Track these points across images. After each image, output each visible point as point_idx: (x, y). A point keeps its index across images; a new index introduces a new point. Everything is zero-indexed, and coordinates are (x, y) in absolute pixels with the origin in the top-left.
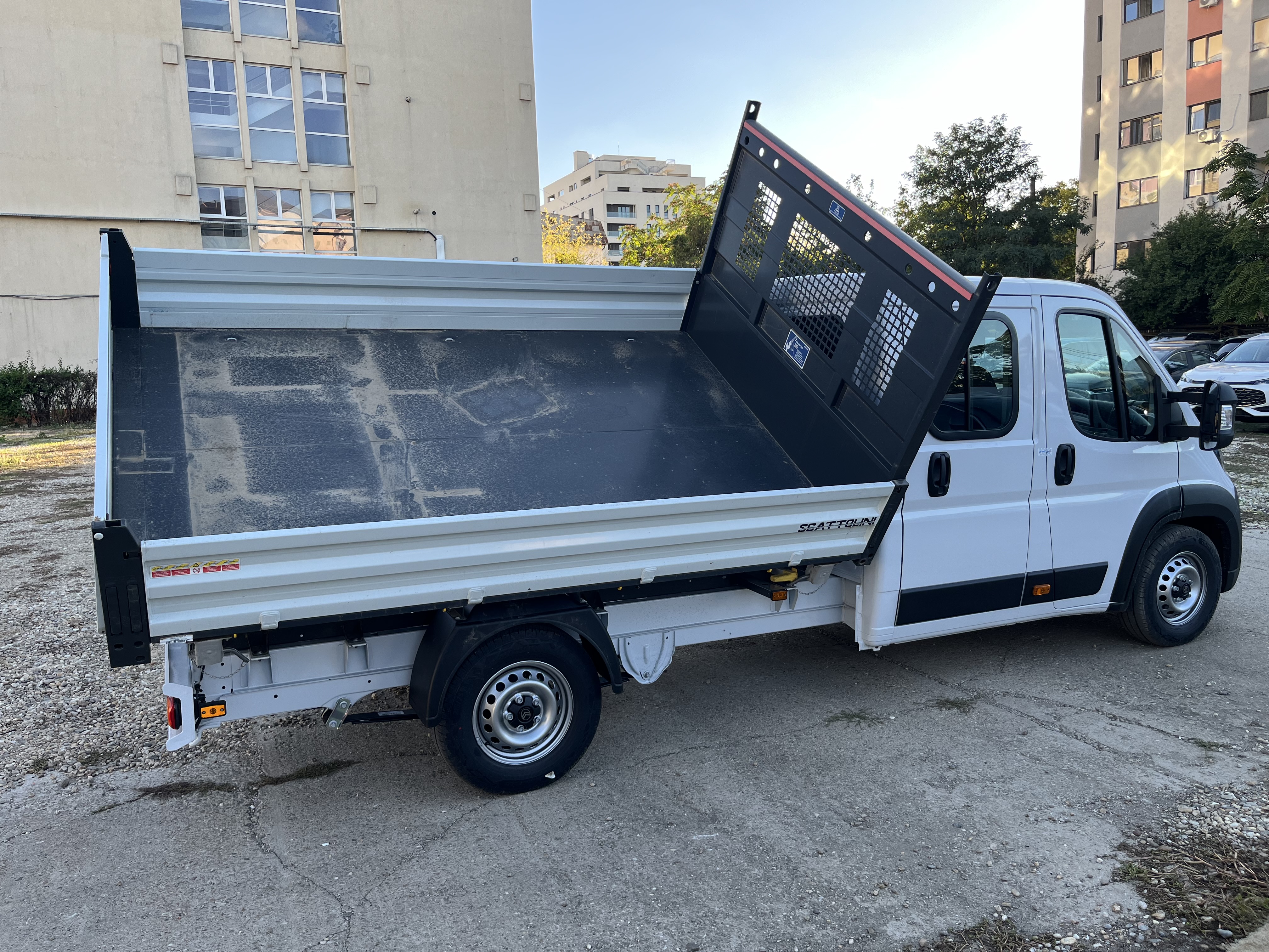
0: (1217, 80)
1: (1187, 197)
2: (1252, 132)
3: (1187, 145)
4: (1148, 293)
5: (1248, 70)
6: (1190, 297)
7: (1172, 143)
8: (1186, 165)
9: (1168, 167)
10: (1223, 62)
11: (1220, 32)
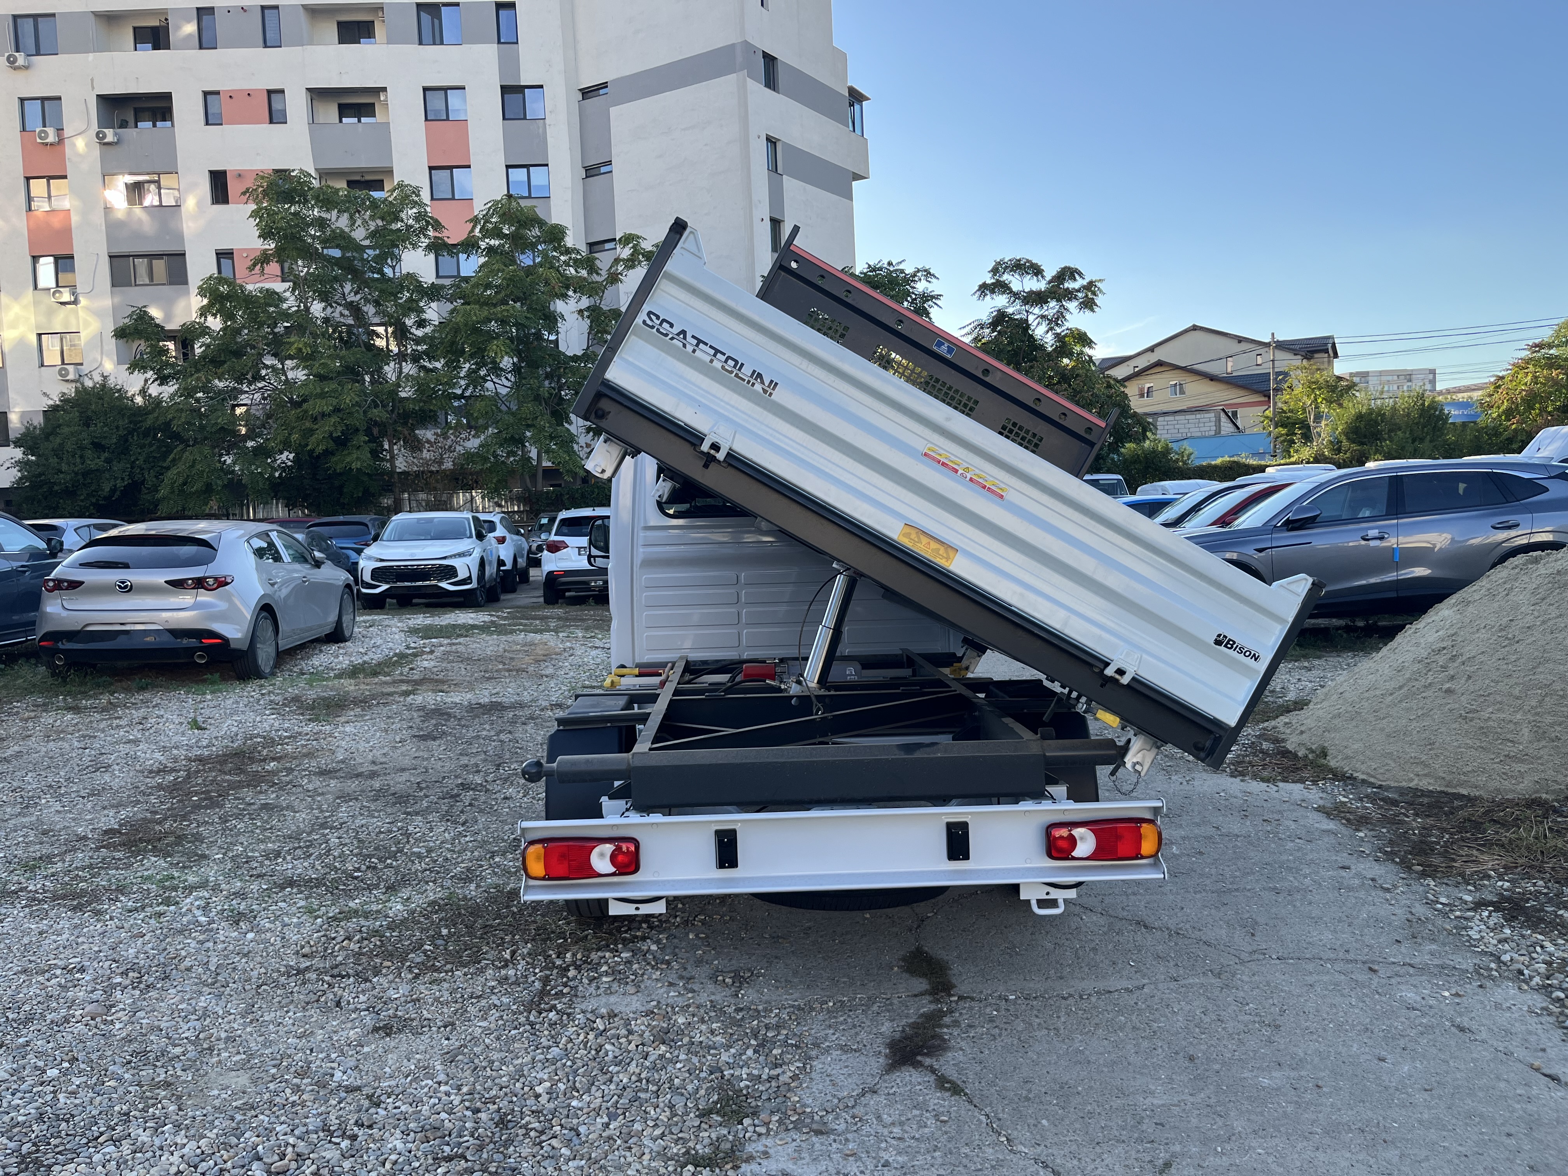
0: (66, 232)
1: (42, 365)
2: (117, 300)
3: (36, 303)
4: (68, 477)
5: (104, 228)
6: (119, 483)
7: (16, 298)
8: (37, 327)
9: (13, 325)
10: (72, 213)
11: (65, 177)
